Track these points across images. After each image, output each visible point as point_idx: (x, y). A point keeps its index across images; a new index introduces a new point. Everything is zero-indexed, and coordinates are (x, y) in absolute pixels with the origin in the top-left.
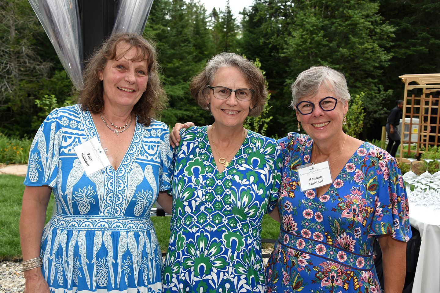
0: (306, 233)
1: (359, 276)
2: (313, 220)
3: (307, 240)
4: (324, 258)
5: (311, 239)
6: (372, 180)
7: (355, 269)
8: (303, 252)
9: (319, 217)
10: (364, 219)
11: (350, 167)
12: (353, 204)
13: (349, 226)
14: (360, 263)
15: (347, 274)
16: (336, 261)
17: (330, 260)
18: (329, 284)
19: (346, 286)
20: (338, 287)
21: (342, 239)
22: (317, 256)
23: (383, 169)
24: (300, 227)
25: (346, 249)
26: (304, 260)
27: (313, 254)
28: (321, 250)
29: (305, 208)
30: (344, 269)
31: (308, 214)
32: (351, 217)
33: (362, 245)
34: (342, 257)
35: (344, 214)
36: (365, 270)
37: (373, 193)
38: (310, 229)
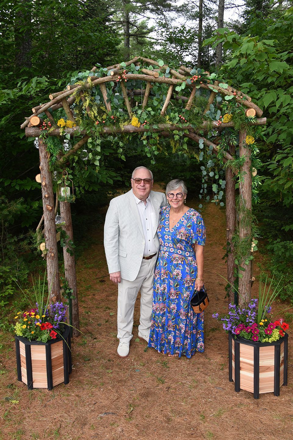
0: (166, 244)
1: (187, 259)
2: (168, 239)
3: (167, 247)
4: (173, 253)
5: (168, 246)
6: (190, 224)
7: (185, 256)
8: (166, 251)
9: (170, 238)
10: (186, 238)
11: (183, 219)
12: (181, 233)
13: (180, 241)
14: (187, 254)
15: (182, 258)
16: (177, 253)
17: (175, 253)
18: (176, 263)
19: (182, 263)
20: (180, 263)
21: (178, 245)
22: (171, 252)
23: (194, 219)
24: (165, 242)
25: (181, 249)
26: (166, 255)
27: (169, 252)
28: (172, 250)
29: (165, 235)
30: (181, 256)
31: (166, 237)
32: (180, 238)
33: (187, 247)
34: (180, 252)
35: (178, 237)
36: (190, 257)
37: (189, 228)
38: (168, 243)
